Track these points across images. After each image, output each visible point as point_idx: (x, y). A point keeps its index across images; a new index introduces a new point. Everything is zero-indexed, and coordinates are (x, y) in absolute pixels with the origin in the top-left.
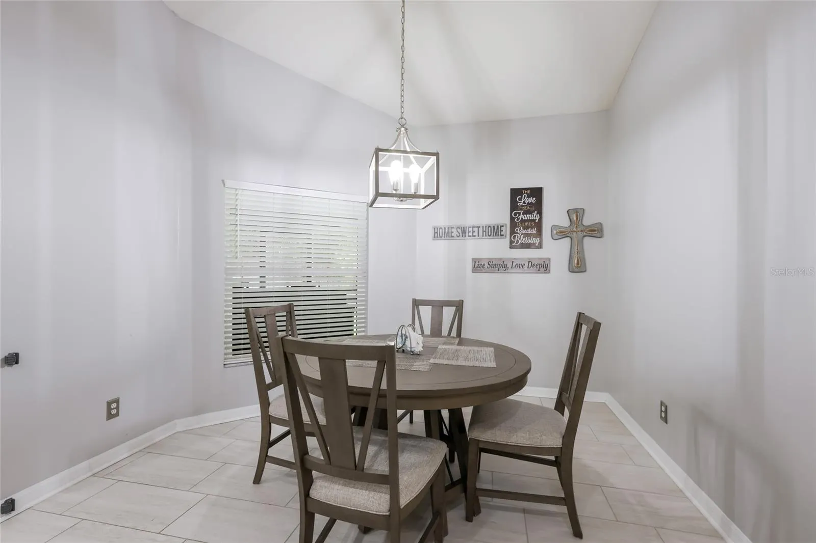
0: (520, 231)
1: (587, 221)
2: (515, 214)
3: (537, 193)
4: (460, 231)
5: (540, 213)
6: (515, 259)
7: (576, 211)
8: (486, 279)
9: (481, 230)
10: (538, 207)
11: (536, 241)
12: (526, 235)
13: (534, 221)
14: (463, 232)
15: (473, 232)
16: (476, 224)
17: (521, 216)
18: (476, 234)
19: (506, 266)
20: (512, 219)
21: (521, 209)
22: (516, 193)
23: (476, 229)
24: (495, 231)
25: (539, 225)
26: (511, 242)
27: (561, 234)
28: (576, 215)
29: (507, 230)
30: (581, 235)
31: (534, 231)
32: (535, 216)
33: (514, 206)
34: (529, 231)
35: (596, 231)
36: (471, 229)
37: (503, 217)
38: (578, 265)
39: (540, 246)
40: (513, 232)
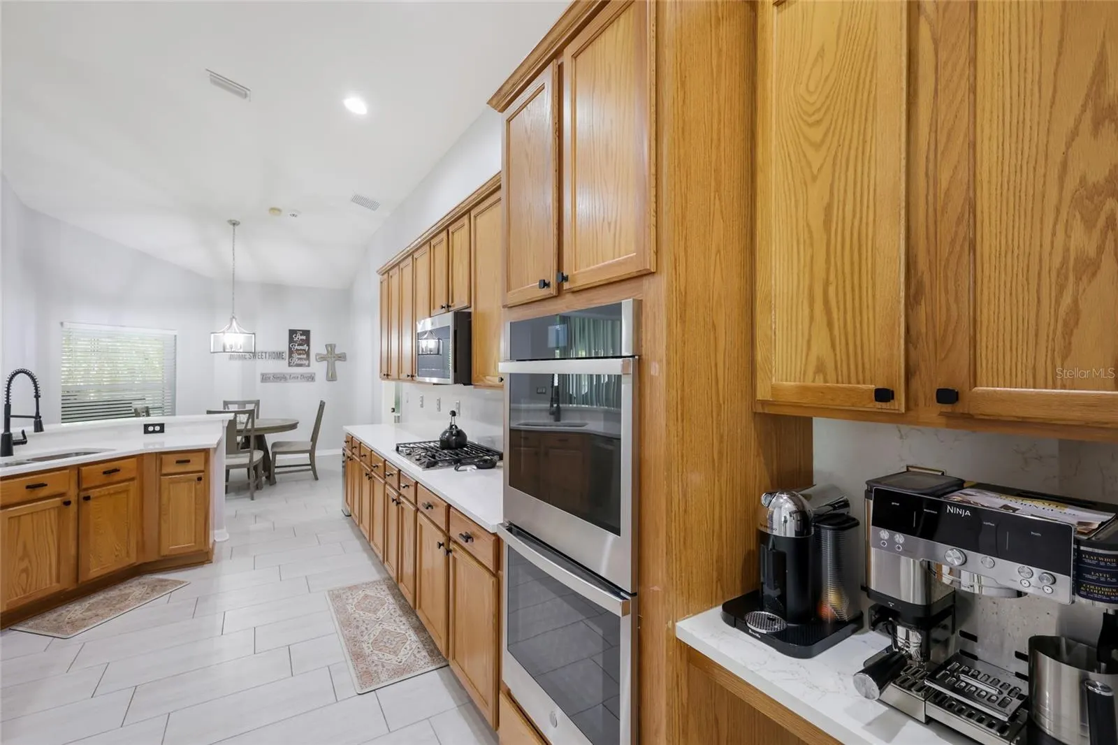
0: (295, 356)
1: (337, 351)
2: (292, 345)
3: (306, 333)
4: (252, 354)
5: (308, 345)
7: (331, 345)
8: (271, 386)
9: (267, 355)
10: (307, 342)
11: (307, 362)
12: (299, 359)
13: (304, 350)
14: (254, 355)
15: (262, 355)
16: (265, 350)
17: (296, 347)
18: (264, 357)
20: (290, 349)
21: (296, 343)
22: (292, 333)
23: (264, 354)
24: (279, 355)
25: (308, 353)
26: (289, 363)
27: (322, 358)
28: (331, 348)
29: (286, 355)
30: (333, 359)
31: (305, 356)
32: (305, 347)
33: (291, 340)
34: (302, 356)
35: (342, 357)
36: (260, 354)
37: (284, 346)
38: (332, 377)
39: (309, 366)
40: (290, 356)
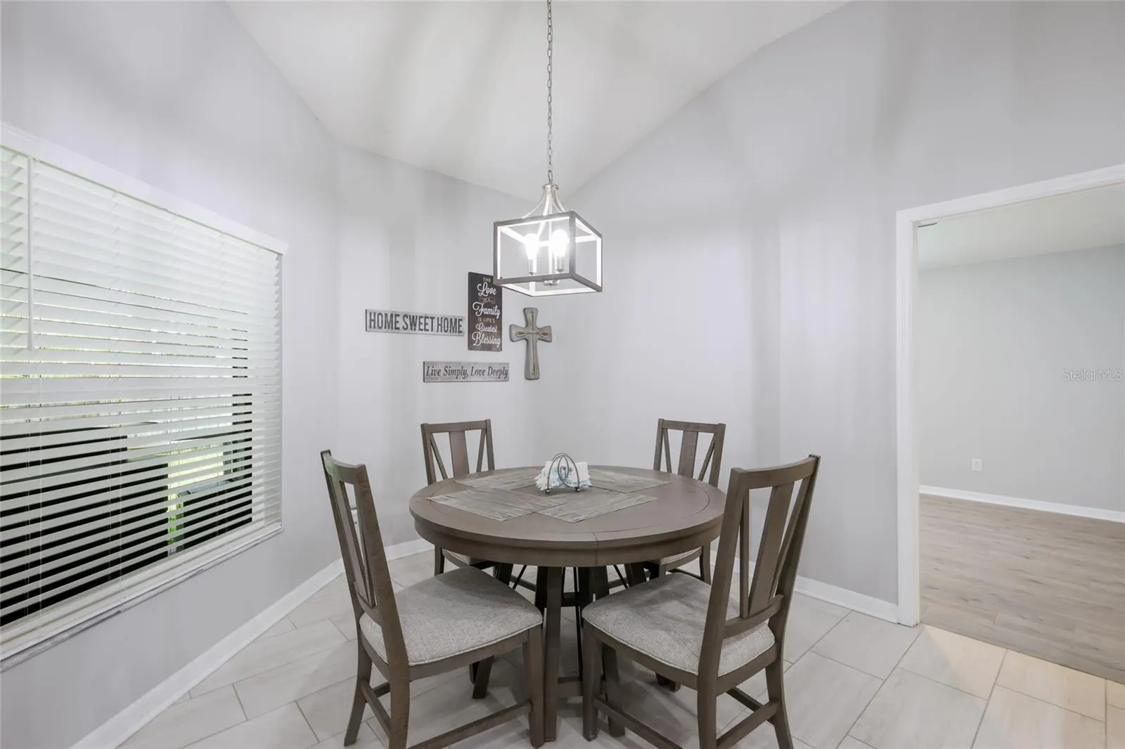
0: (480, 327)
1: (540, 323)
2: (476, 307)
3: (497, 283)
4: (408, 321)
5: (500, 308)
6: (475, 363)
7: (531, 311)
8: (442, 389)
9: (435, 322)
10: (498, 300)
11: (497, 342)
12: (487, 334)
13: (495, 316)
14: (414, 322)
15: (426, 324)
16: (431, 313)
17: (482, 310)
18: (428, 327)
19: (465, 373)
20: (471, 312)
21: (482, 301)
22: (475, 279)
23: (429, 321)
24: (451, 325)
25: (498, 322)
26: (470, 342)
27: (518, 335)
28: (530, 314)
29: (465, 326)
30: (535, 338)
31: (494, 330)
32: (493, 311)
33: (473, 295)
34: (490, 329)
35: (545, 335)
36: (422, 320)
37: (459, 307)
38: (532, 373)
39: (500, 349)
40: (472, 329)
